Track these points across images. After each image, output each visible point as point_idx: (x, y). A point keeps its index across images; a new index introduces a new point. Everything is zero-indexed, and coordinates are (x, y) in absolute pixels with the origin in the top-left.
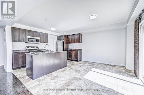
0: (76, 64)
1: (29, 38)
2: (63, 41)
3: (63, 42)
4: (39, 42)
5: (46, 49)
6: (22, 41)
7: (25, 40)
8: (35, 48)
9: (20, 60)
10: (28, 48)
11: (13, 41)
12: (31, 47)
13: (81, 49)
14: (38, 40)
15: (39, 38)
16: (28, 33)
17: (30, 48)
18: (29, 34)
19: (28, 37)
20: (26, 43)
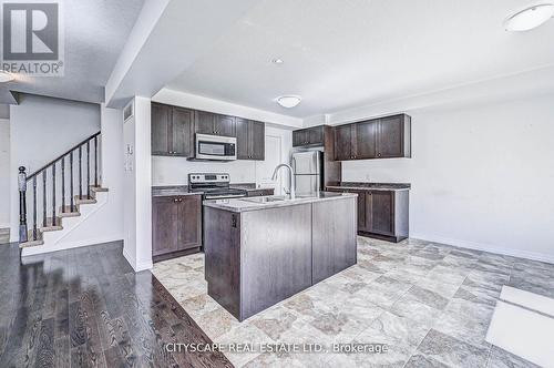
0: (390, 253)
1: (200, 142)
2: (322, 149)
3: (322, 154)
4: (235, 157)
5: (253, 185)
6: (178, 155)
7: (187, 150)
8: (219, 179)
9: (175, 224)
10: (196, 181)
11: (155, 153)
12: (207, 177)
13: (408, 186)
14: (229, 150)
15: (233, 141)
16: (197, 120)
17: (202, 180)
18: (200, 126)
19: (200, 137)
20: (190, 159)
